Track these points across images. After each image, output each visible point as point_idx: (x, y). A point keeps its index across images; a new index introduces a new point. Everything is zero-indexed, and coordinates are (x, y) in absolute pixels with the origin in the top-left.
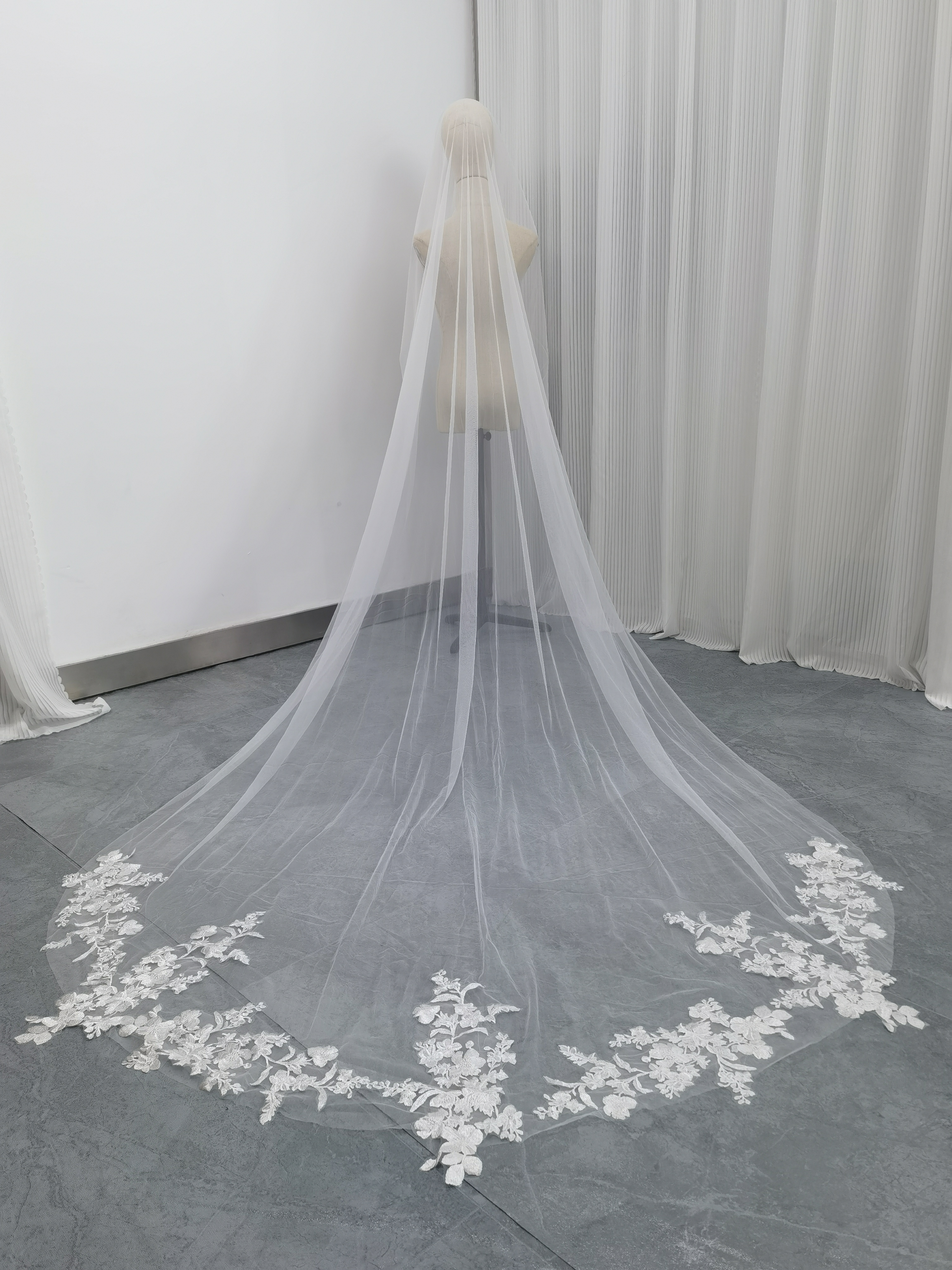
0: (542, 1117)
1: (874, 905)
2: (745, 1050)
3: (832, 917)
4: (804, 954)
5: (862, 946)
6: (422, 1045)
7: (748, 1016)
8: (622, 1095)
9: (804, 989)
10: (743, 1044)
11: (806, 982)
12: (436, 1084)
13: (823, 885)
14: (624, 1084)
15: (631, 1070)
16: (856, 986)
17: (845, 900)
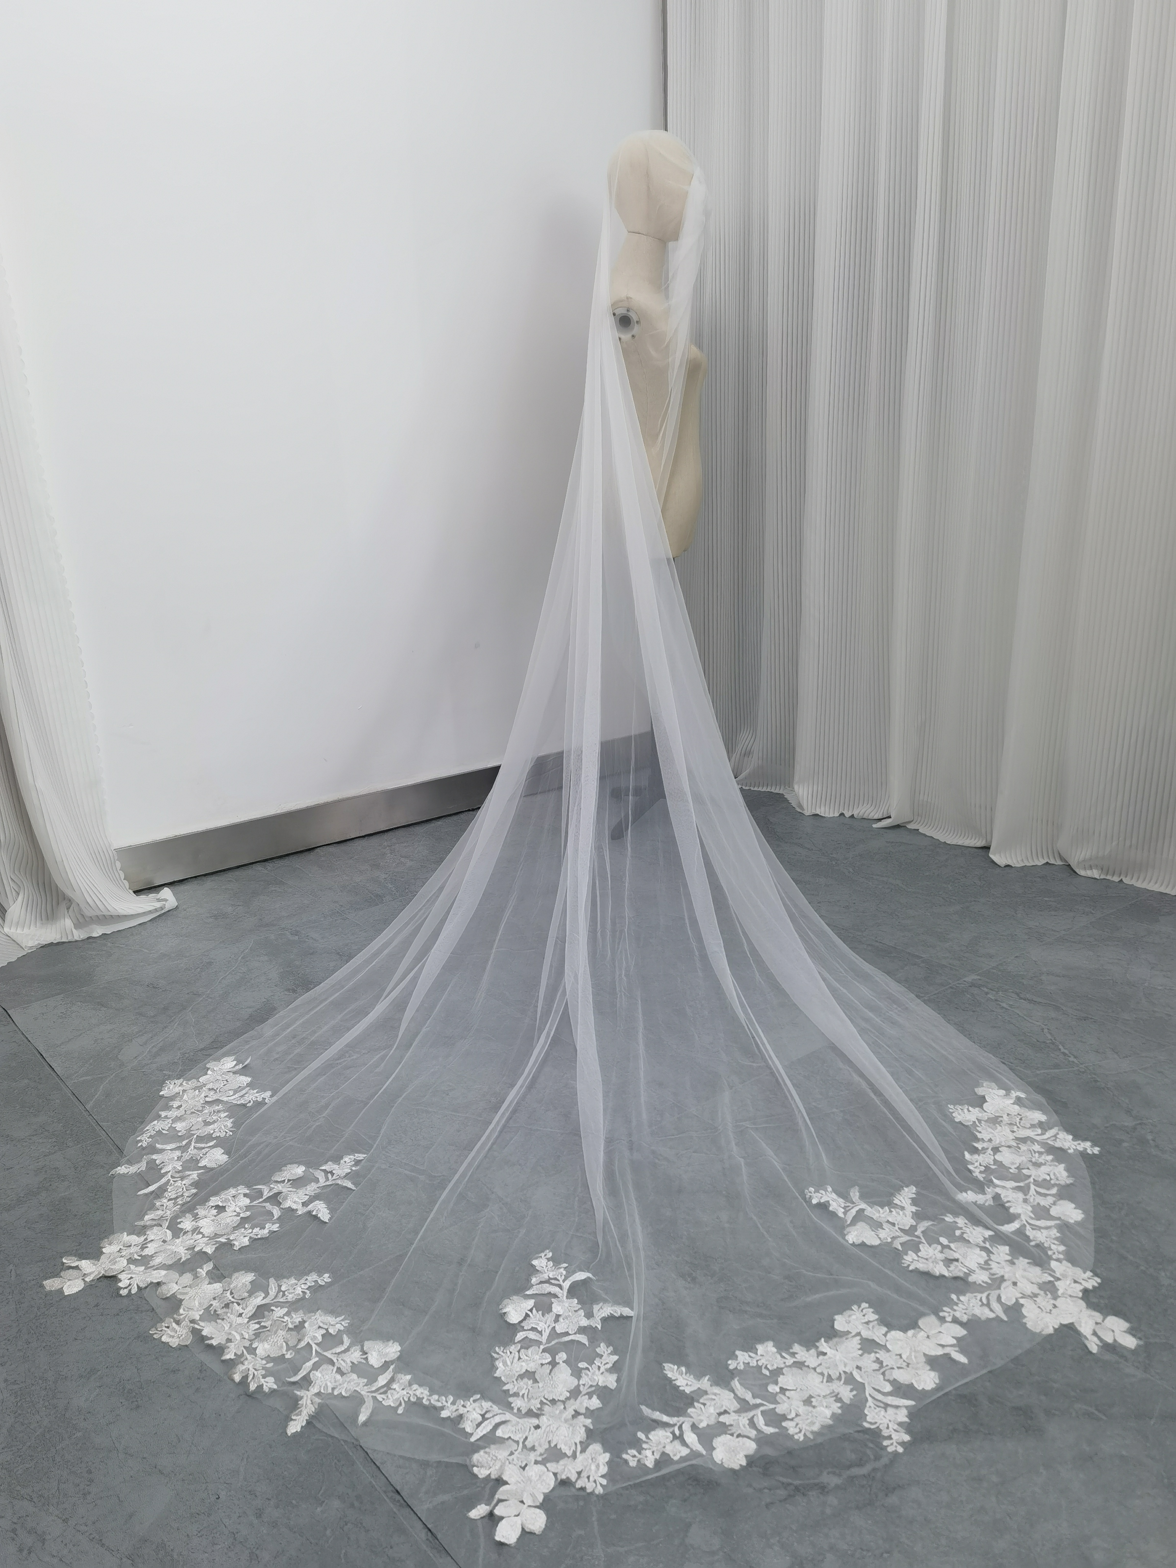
0: (633, 1463)
1: (1065, 1174)
2: (903, 1377)
3: (1014, 1194)
4: (984, 1245)
5: (1054, 1233)
6: (503, 1352)
7: (910, 1329)
8: (739, 1436)
9: (982, 1292)
10: (901, 1368)
11: (986, 1283)
12: (509, 1407)
13: (1000, 1149)
14: (743, 1420)
15: (752, 1401)
16: (1050, 1288)
17: (1028, 1169)
